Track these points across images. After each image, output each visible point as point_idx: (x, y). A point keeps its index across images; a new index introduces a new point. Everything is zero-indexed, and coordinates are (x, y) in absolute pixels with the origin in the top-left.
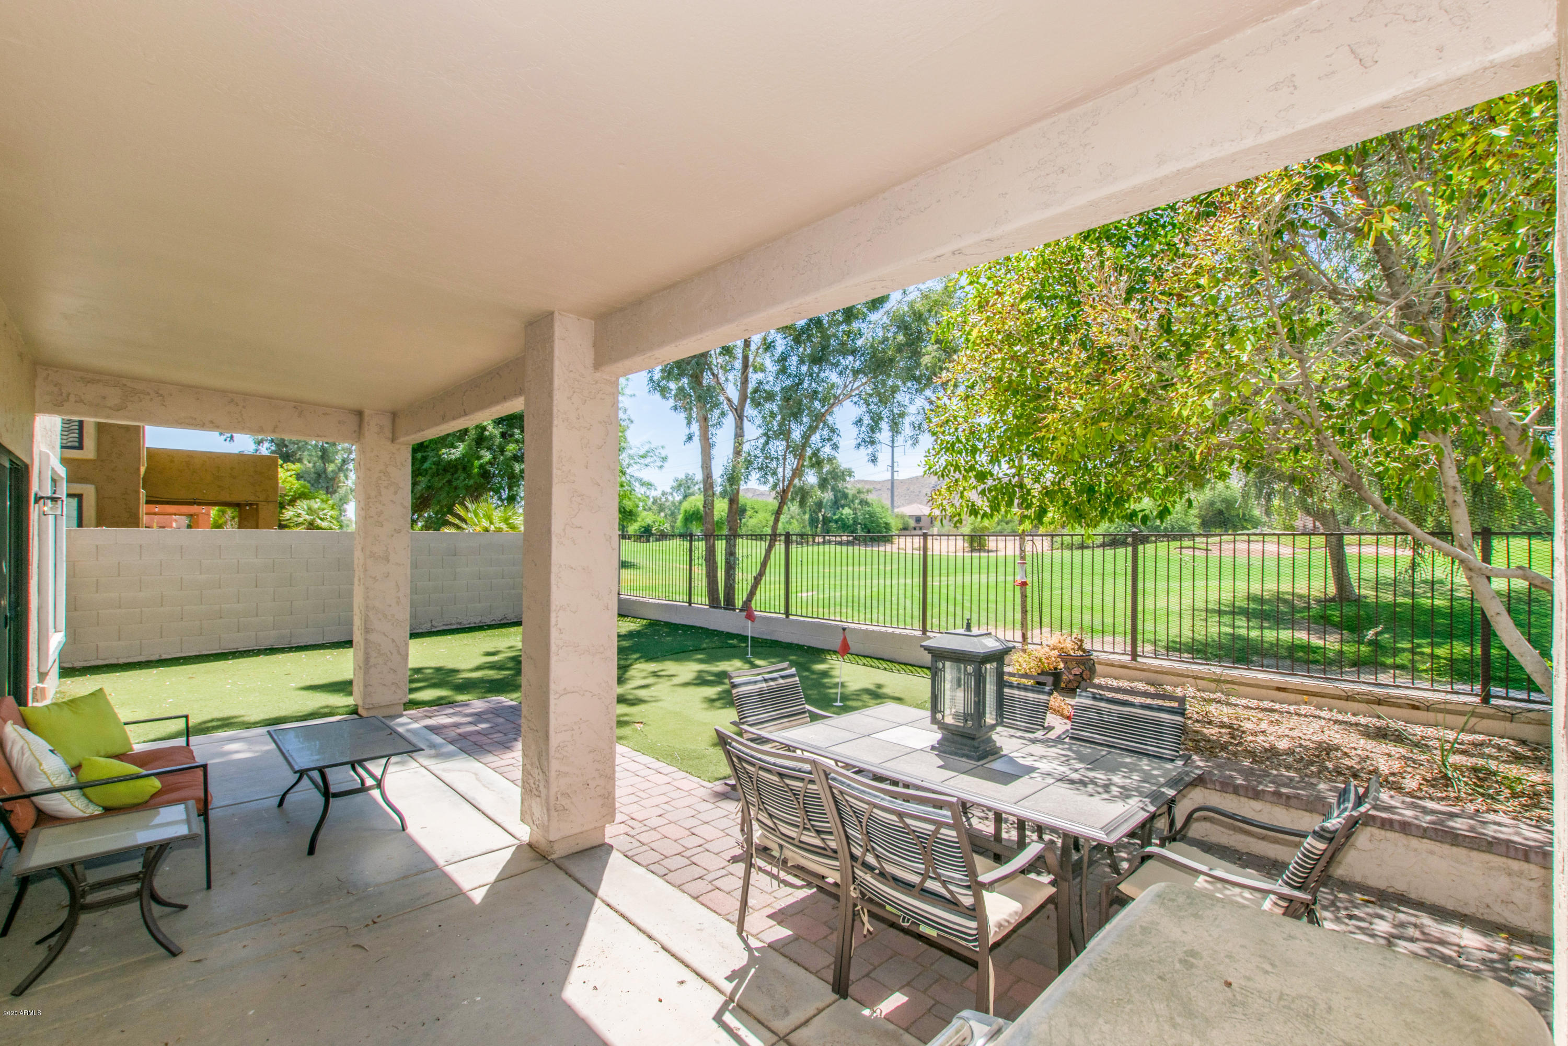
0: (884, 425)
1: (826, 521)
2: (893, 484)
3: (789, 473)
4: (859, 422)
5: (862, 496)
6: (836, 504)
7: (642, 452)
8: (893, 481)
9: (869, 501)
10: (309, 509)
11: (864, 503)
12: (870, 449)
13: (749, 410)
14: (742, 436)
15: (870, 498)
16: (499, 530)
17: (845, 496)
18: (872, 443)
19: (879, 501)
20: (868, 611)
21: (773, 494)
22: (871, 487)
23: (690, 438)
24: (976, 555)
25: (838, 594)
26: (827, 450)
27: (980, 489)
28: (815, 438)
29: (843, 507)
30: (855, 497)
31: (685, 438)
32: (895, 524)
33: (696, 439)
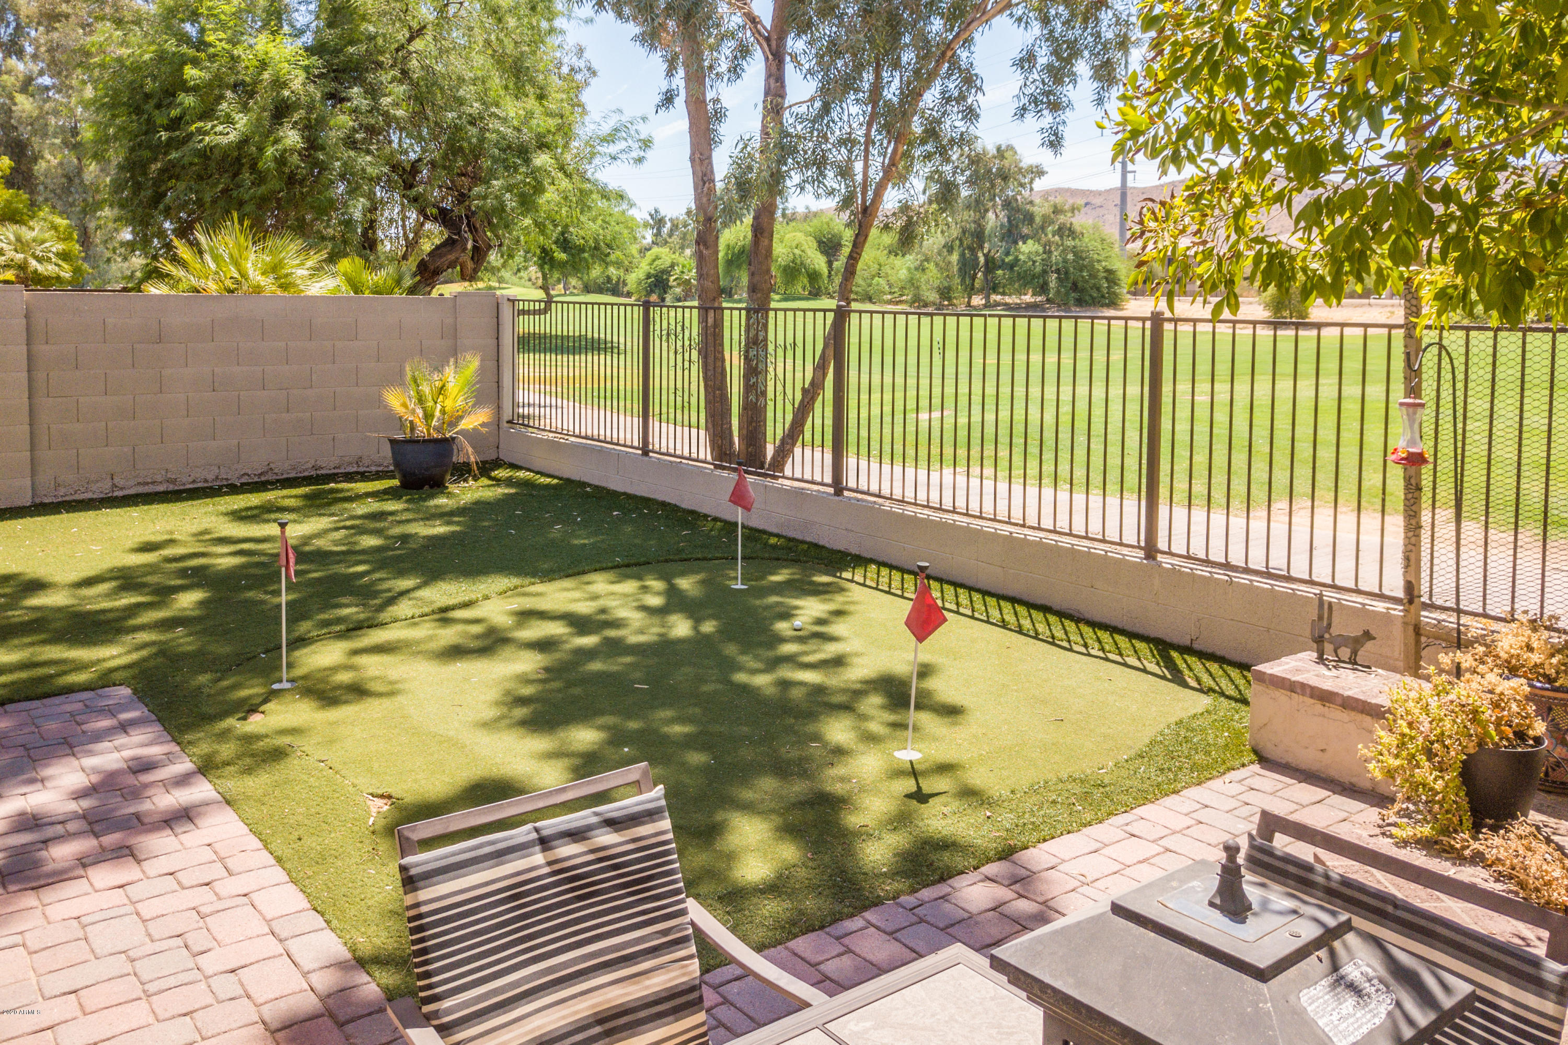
0: (1082, 68)
1: (991, 265)
2: (1124, 196)
3: (875, 174)
4: (1026, 61)
5: (1062, 219)
6: (1012, 234)
7: (606, 129)
8: (1124, 192)
9: (1077, 227)
10: (19, 239)
11: (1067, 231)
12: (1048, 119)
13: (796, 44)
14: (783, 96)
15: (1080, 221)
16: (258, 289)
17: (1029, 218)
18: (1055, 107)
19: (1095, 227)
20: (1048, 456)
21: (845, 216)
22: (1080, 201)
23: (668, 99)
24: (1286, 334)
25: (990, 417)
26: (954, 124)
27: (1301, 200)
28: (930, 98)
29: (1025, 239)
30: (1047, 221)
31: (657, 99)
32: (1126, 274)
33: (680, 102)
